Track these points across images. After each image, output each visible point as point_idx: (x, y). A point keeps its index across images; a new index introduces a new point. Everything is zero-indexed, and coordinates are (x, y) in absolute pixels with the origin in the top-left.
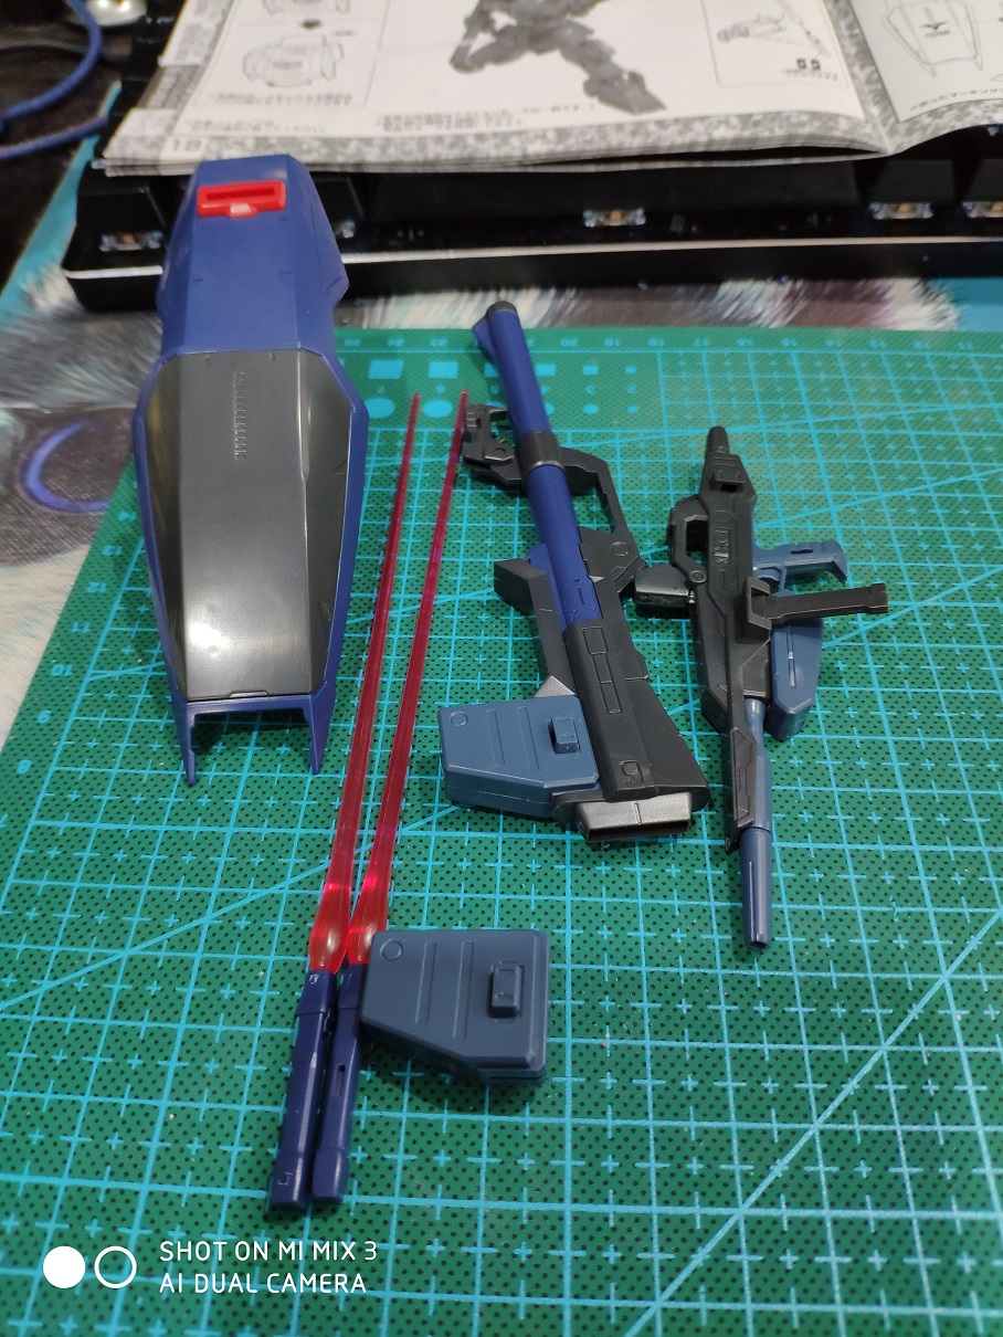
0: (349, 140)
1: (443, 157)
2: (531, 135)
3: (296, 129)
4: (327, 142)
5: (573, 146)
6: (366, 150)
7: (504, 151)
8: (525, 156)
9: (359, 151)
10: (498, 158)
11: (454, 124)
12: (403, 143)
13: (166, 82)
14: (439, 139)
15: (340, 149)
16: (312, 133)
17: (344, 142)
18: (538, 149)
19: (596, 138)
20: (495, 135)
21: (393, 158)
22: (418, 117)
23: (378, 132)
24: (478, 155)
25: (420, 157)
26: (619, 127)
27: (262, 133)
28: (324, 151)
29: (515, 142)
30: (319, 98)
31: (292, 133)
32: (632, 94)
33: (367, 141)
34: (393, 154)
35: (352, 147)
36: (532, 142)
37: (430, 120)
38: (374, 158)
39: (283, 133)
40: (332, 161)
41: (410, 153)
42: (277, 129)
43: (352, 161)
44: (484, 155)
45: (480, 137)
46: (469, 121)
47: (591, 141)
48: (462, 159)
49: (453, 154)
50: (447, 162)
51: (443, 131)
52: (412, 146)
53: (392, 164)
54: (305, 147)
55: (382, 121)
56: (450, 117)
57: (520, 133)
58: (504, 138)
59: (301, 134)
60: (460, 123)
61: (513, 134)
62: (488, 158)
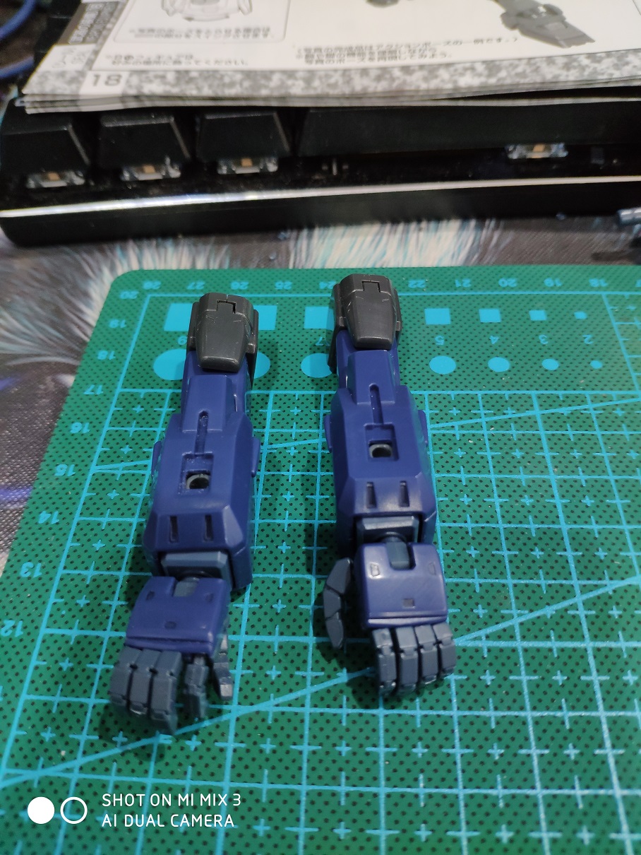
0: (272, 72)
1: (371, 90)
2: (459, 67)
3: (217, 62)
4: (249, 74)
5: (505, 79)
6: (290, 82)
7: (434, 84)
8: (456, 89)
9: (283, 85)
10: (428, 90)
11: (376, 56)
12: (328, 76)
13: (88, 18)
14: (364, 72)
15: (263, 82)
16: (233, 66)
17: (267, 75)
18: (469, 82)
19: (528, 70)
20: (422, 67)
21: (319, 91)
22: (339, 49)
23: (301, 65)
24: (407, 88)
25: (347, 91)
26: (550, 60)
27: (183, 67)
28: (247, 84)
29: (444, 74)
30: (238, 31)
31: (212, 66)
32: (552, 26)
33: (291, 74)
34: (318, 87)
35: (276, 80)
36: (462, 75)
37: (351, 52)
38: (299, 92)
39: (203, 66)
40: (255, 94)
41: (335, 85)
42: (197, 62)
43: (276, 94)
44: (413, 88)
45: (406, 69)
46: (392, 53)
47: (523, 75)
48: (389, 92)
49: (382, 86)
50: (375, 95)
51: (366, 63)
52: (336, 78)
53: (318, 97)
54: (227, 80)
55: (304, 54)
56: (371, 47)
57: (448, 65)
58: (432, 70)
59: (222, 67)
60: (383, 55)
61: (440, 66)
62: (417, 91)
